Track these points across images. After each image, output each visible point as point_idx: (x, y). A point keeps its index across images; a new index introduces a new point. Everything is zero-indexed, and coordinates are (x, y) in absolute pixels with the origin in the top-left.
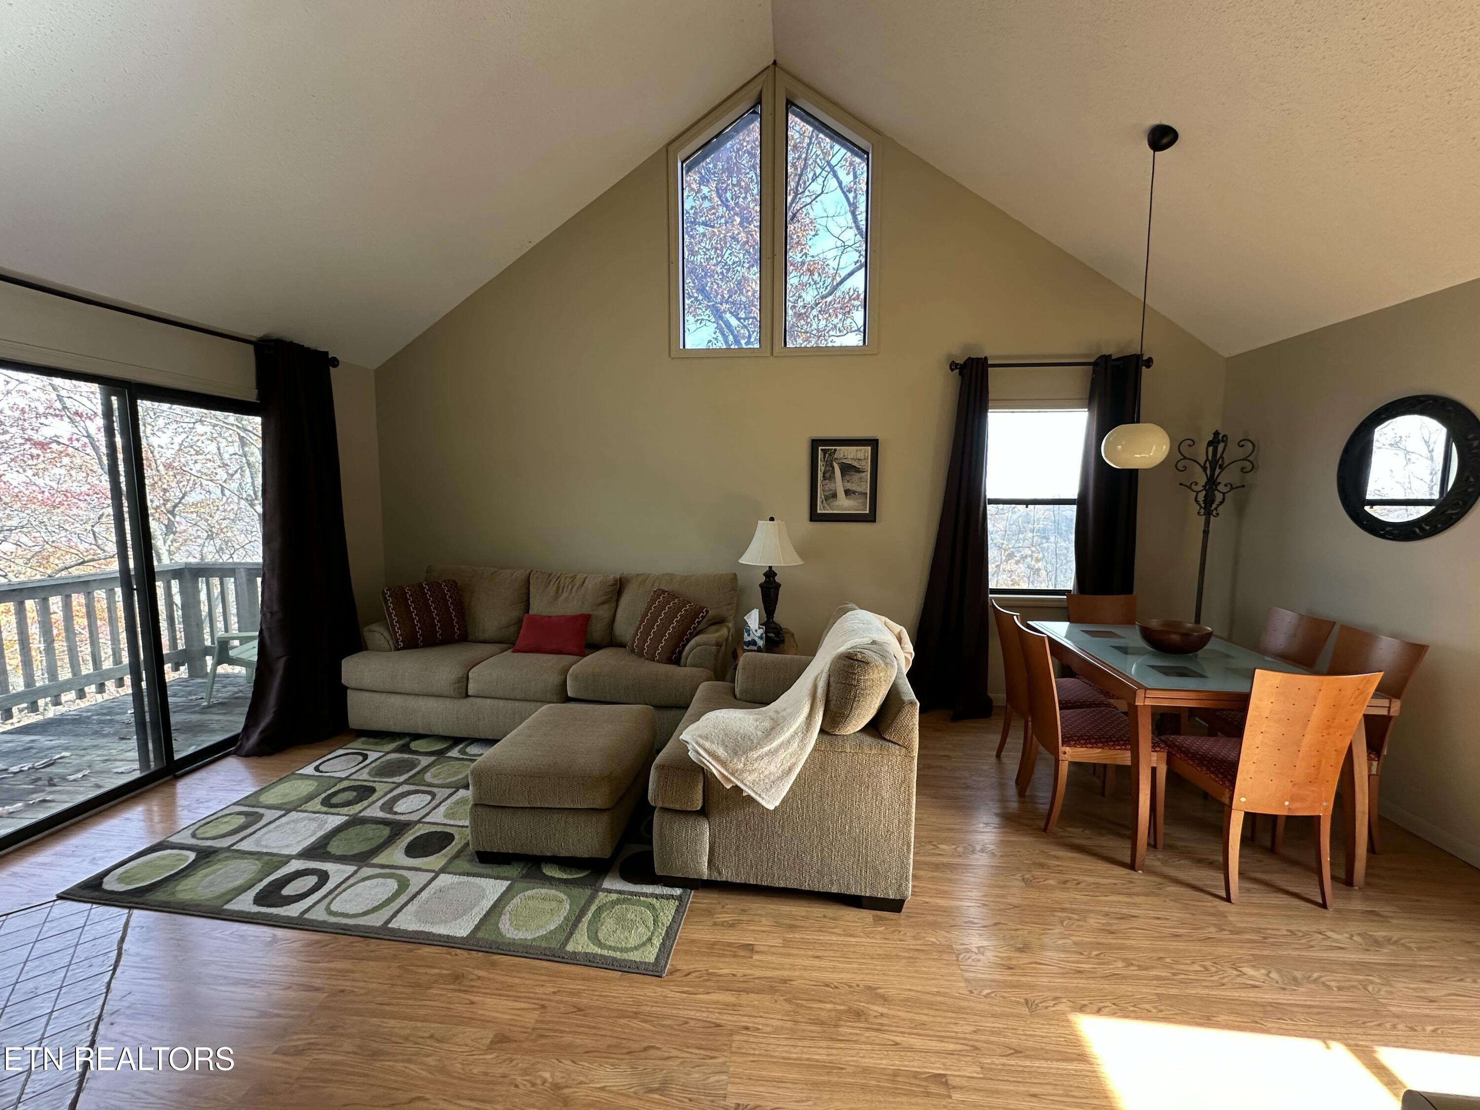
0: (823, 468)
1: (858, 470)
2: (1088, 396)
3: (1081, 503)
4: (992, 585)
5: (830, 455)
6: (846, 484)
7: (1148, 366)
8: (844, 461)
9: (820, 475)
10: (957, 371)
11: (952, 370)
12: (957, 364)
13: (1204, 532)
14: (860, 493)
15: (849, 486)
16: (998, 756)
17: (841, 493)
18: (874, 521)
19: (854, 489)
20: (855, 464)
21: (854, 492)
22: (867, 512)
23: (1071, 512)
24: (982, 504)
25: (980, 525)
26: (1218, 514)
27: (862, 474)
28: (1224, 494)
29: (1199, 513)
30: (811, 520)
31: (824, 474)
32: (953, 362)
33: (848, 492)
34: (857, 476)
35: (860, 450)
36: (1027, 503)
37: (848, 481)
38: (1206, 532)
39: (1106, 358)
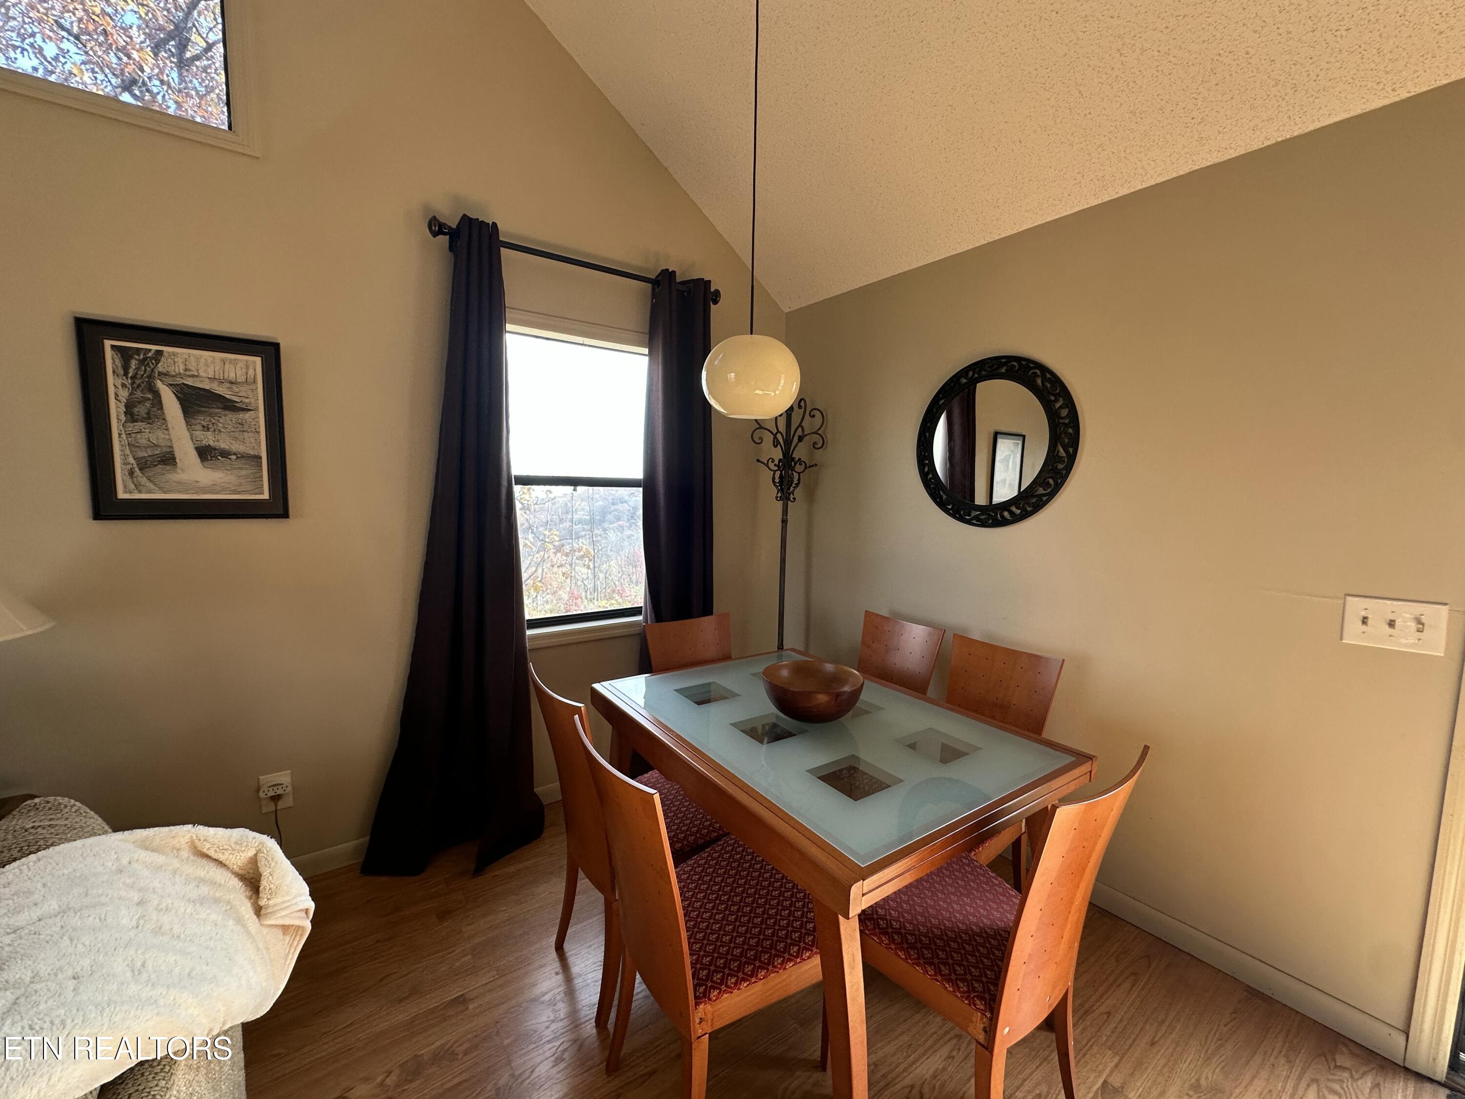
0: (124, 394)
1: (229, 406)
2: (647, 331)
3: (648, 485)
4: (530, 613)
5: (142, 362)
6: (199, 434)
7: (716, 302)
8: (190, 382)
9: (116, 410)
10: (444, 239)
11: (435, 234)
12: (441, 226)
13: (783, 521)
14: (241, 456)
15: (209, 439)
16: (559, 947)
17: (186, 453)
18: (285, 515)
19: (223, 446)
20: (221, 390)
21: (225, 454)
22: (266, 496)
23: (637, 495)
24: (504, 483)
25: (503, 519)
26: (794, 499)
27: (247, 416)
28: (799, 473)
29: (777, 497)
30: (99, 514)
31: (129, 408)
32: (434, 218)
33: (205, 453)
34: (228, 420)
35: (235, 362)
36: (574, 482)
37: (206, 428)
38: (784, 522)
39: (668, 276)
